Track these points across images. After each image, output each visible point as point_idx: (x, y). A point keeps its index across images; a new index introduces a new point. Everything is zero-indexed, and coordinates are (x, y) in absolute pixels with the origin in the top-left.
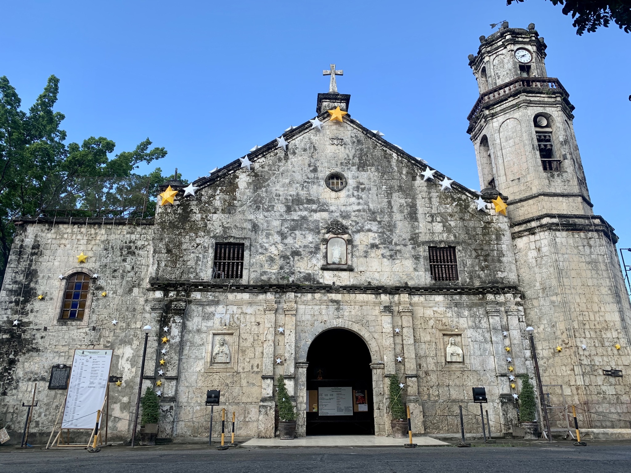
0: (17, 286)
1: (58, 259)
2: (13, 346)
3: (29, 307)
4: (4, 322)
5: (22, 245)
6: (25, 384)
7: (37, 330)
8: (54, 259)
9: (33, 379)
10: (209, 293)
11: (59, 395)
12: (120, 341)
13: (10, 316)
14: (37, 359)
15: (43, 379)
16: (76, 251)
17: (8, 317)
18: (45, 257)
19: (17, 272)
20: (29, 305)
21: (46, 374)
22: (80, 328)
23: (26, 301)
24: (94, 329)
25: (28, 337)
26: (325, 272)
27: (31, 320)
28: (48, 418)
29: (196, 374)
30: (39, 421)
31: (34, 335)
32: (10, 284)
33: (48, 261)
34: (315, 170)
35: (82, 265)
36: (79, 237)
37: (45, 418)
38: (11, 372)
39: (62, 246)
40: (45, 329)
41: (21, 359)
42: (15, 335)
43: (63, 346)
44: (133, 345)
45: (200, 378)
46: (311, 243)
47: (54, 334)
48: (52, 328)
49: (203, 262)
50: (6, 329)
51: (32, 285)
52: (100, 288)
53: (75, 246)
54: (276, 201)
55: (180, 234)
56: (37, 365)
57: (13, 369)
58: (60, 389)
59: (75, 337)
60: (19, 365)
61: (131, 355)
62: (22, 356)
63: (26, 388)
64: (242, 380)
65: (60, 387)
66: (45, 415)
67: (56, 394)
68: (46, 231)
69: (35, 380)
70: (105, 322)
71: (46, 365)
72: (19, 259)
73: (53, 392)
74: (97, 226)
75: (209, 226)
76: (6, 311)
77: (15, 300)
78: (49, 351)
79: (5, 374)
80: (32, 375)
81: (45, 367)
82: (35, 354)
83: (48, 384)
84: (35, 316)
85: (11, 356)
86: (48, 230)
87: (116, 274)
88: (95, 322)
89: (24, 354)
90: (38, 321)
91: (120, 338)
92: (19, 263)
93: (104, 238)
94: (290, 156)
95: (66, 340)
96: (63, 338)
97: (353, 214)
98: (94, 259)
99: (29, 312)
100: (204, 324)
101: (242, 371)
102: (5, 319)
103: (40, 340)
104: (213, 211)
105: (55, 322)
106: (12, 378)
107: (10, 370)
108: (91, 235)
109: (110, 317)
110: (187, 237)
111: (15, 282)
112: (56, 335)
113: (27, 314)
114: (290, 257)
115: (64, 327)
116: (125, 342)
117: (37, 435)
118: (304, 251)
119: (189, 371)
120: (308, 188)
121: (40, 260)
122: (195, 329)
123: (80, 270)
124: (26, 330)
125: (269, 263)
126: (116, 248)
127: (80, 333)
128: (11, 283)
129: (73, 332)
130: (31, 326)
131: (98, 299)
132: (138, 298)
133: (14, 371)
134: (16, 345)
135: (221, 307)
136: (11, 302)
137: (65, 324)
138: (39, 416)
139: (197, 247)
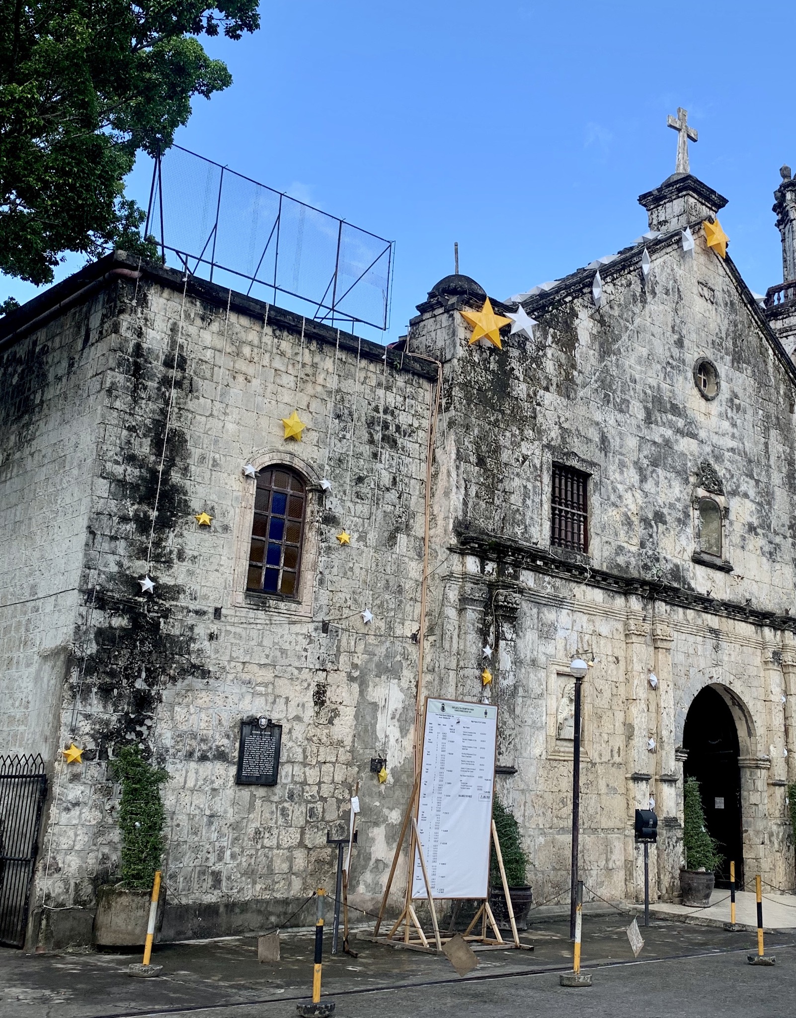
0: (137, 472)
1: (234, 414)
2: (142, 653)
3: (171, 542)
4: (111, 578)
5: (138, 347)
6: (179, 766)
7: (197, 612)
8: (225, 414)
9: (197, 754)
10: (547, 578)
11: (258, 803)
12: (376, 666)
13: (126, 563)
14: (204, 698)
15: (221, 756)
16: (274, 402)
17: (120, 564)
18: (202, 400)
19: (131, 429)
20: (171, 535)
21: (225, 741)
22: (294, 623)
23: (165, 524)
24: (325, 628)
25: (178, 633)
26: (697, 566)
27: (180, 582)
28: (241, 863)
29: (535, 762)
30: (219, 873)
31: (191, 628)
32: (117, 463)
33: (211, 415)
34: (680, 343)
35: (291, 447)
36: (278, 363)
37: (232, 864)
38: (144, 729)
39: (240, 378)
40: (217, 612)
41: (165, 694)
42: (142, 621)
43: (260, 665)
44: (403, 680)
45: (541, 772)
46: (678, 500)
47: (238, 630)
48: (232, 612)
49: (533, 501)
50: (120, 601)
51: (175, 477)
52: (330, 520)
53: (271, 387)
54: (632, 393)
55: (496, 423)
56: (203, 715)
57: (148, 722)
58: (263, 785)
59: (286, 646)
60: (161, 711)
61: (400, 706)
62: (169, 685)
63: (182, 780)
64: (600, 781)
65: (263, 780)
66: (233, 856)
67: (253, 796)
68: (198, 322)
69: (204, 758)
70: (346, 612)
71: (225, 716)
72: (136, 388)
73: (245, 793)
74: (314, 343)
75: (540, 418)
76: (113, 544)
77: (136, 515)
78: (230, 677)
79: (128, 737)
80: (194, 743)
81: (224, 722)
82: (198, 683)
83: (233, 770)
84: (190, 573)
85: (140, 684)
86: (203, 319)
87: (364, 489)
88: (325, 609)
89: (174, 679)
90: (198, 587)
91: (376, 659)
92: (135, 402)
93: (333, 383)
94: (649, 297)
95: (267, 651)
96: (260, 644)
97: (727, 455)
98: (314, 436)
99: (174, 556)
100: (542, 649)
101: (598, 760)
102: (114, 569)
103: (206, 643)
104: (544, 383)
105: (240, 598)
106: (147, 749)
107: (142, 724)
108: (304, 365)
109: (355, 600)
110: (508, 434)
111: (131, 459)
112: (244, 634)
113: (169, 563)
114: (653, 523)
115: (261, 614)
116: (387, 670)
117: (222, 909)
118: (669, 514)
119: (525, 755)
120: (671, 379)
121: (190, 405)
122: (528, 657)
123: (287, 459)
124: (169, 610)
125: (625, 528)
126: (359, 419)
127: (297, 634)
128: (120, 459)
129: (279, 631)
130: (183, 601)
131: (329, 548)
132: (407, 559)
133: (149, 728)
134: (150, 652)
135: (564, 612)
136: (124, 519)
137: (262, 605)
138: (220, 858)
139: (523, 462)
